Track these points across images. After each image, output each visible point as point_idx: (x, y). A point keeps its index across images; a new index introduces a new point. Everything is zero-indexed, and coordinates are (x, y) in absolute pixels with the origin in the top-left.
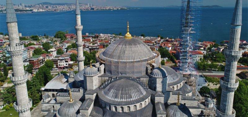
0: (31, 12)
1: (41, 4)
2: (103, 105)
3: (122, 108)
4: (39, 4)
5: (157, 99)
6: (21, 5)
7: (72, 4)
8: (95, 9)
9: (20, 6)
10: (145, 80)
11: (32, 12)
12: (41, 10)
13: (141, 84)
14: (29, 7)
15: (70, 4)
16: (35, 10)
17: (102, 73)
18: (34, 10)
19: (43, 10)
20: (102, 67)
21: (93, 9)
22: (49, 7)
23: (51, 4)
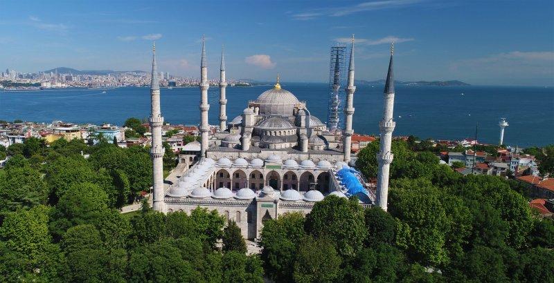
0: (38, 88)
1: (54, 71)
2: (260, 133)
3: (275, 132)
4: (48, 72)
5: (302, 131)
6: (8, 72)
7: (123, 72)
8: (179, 85)
9: (6, 75)
10: (292, 118)
11: (41, 89)
12: (59, 85)
13: (290, 121)
14: (28, 77)
15: (120, 73)
16: (47, 85)
17: (257, 114)
18: (44, 85)
19: (64, 85)
20: (257, 109)
21: (174, 84)
22: (75, 79)
23: (76, 72)
